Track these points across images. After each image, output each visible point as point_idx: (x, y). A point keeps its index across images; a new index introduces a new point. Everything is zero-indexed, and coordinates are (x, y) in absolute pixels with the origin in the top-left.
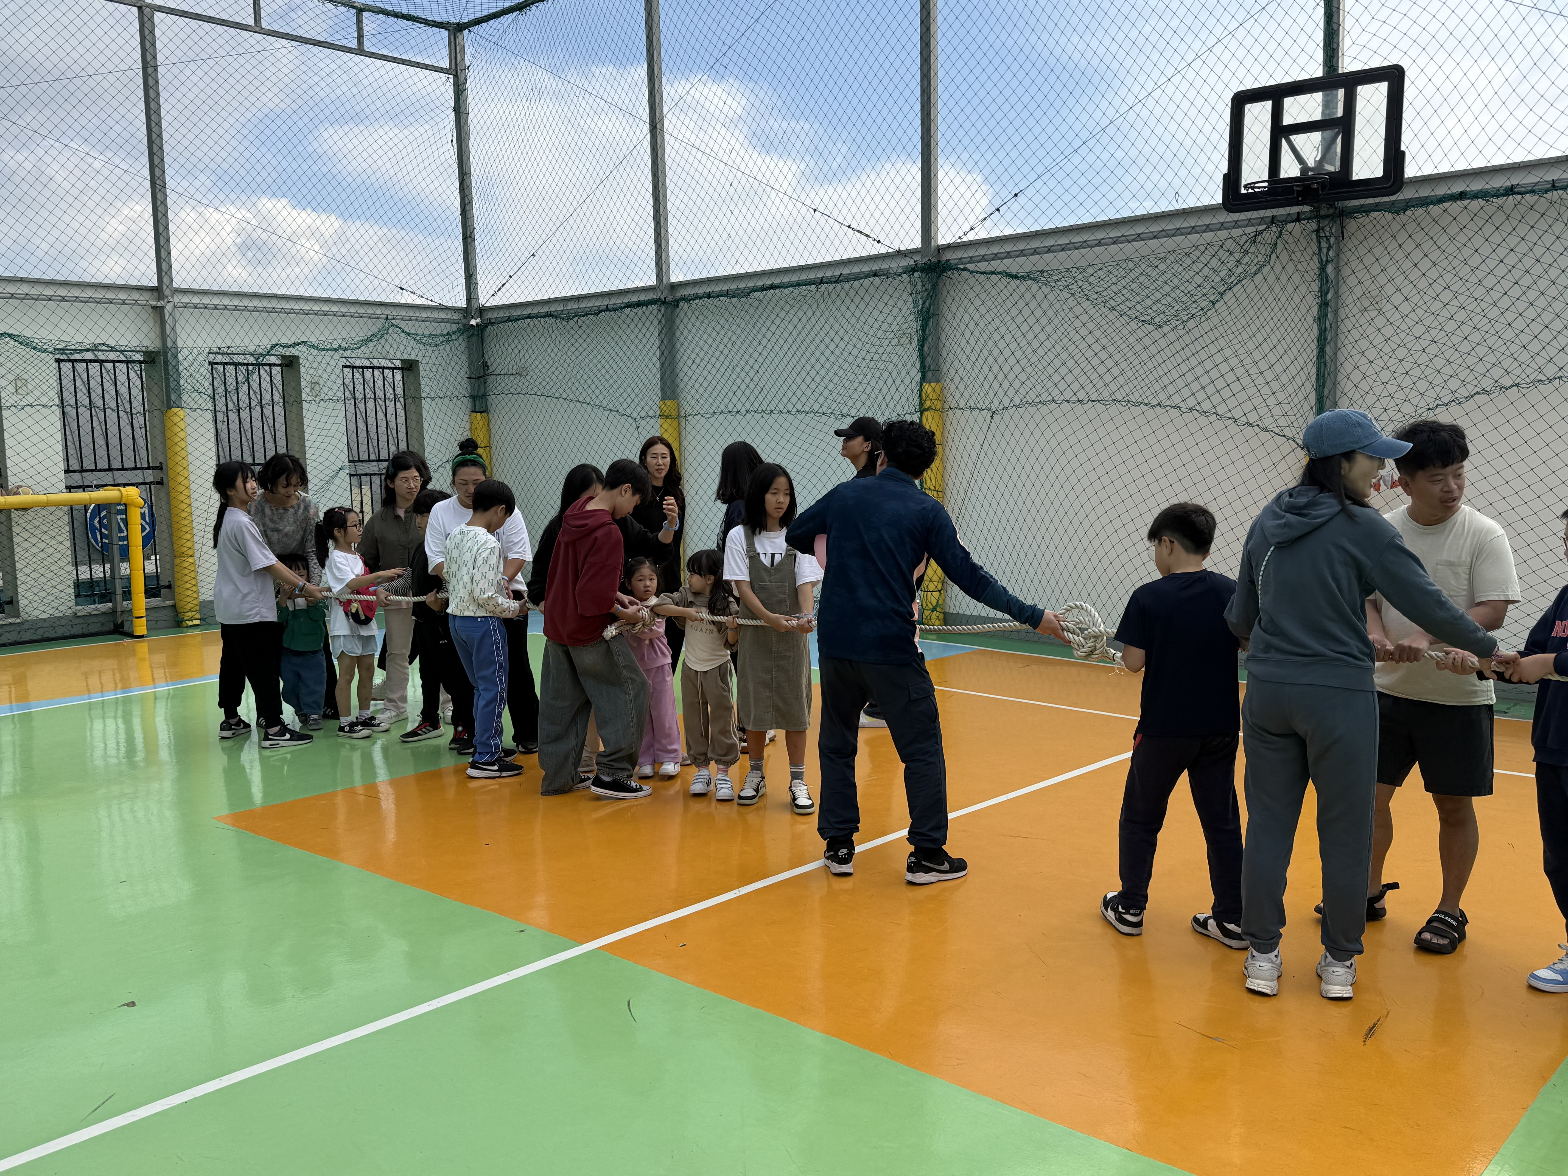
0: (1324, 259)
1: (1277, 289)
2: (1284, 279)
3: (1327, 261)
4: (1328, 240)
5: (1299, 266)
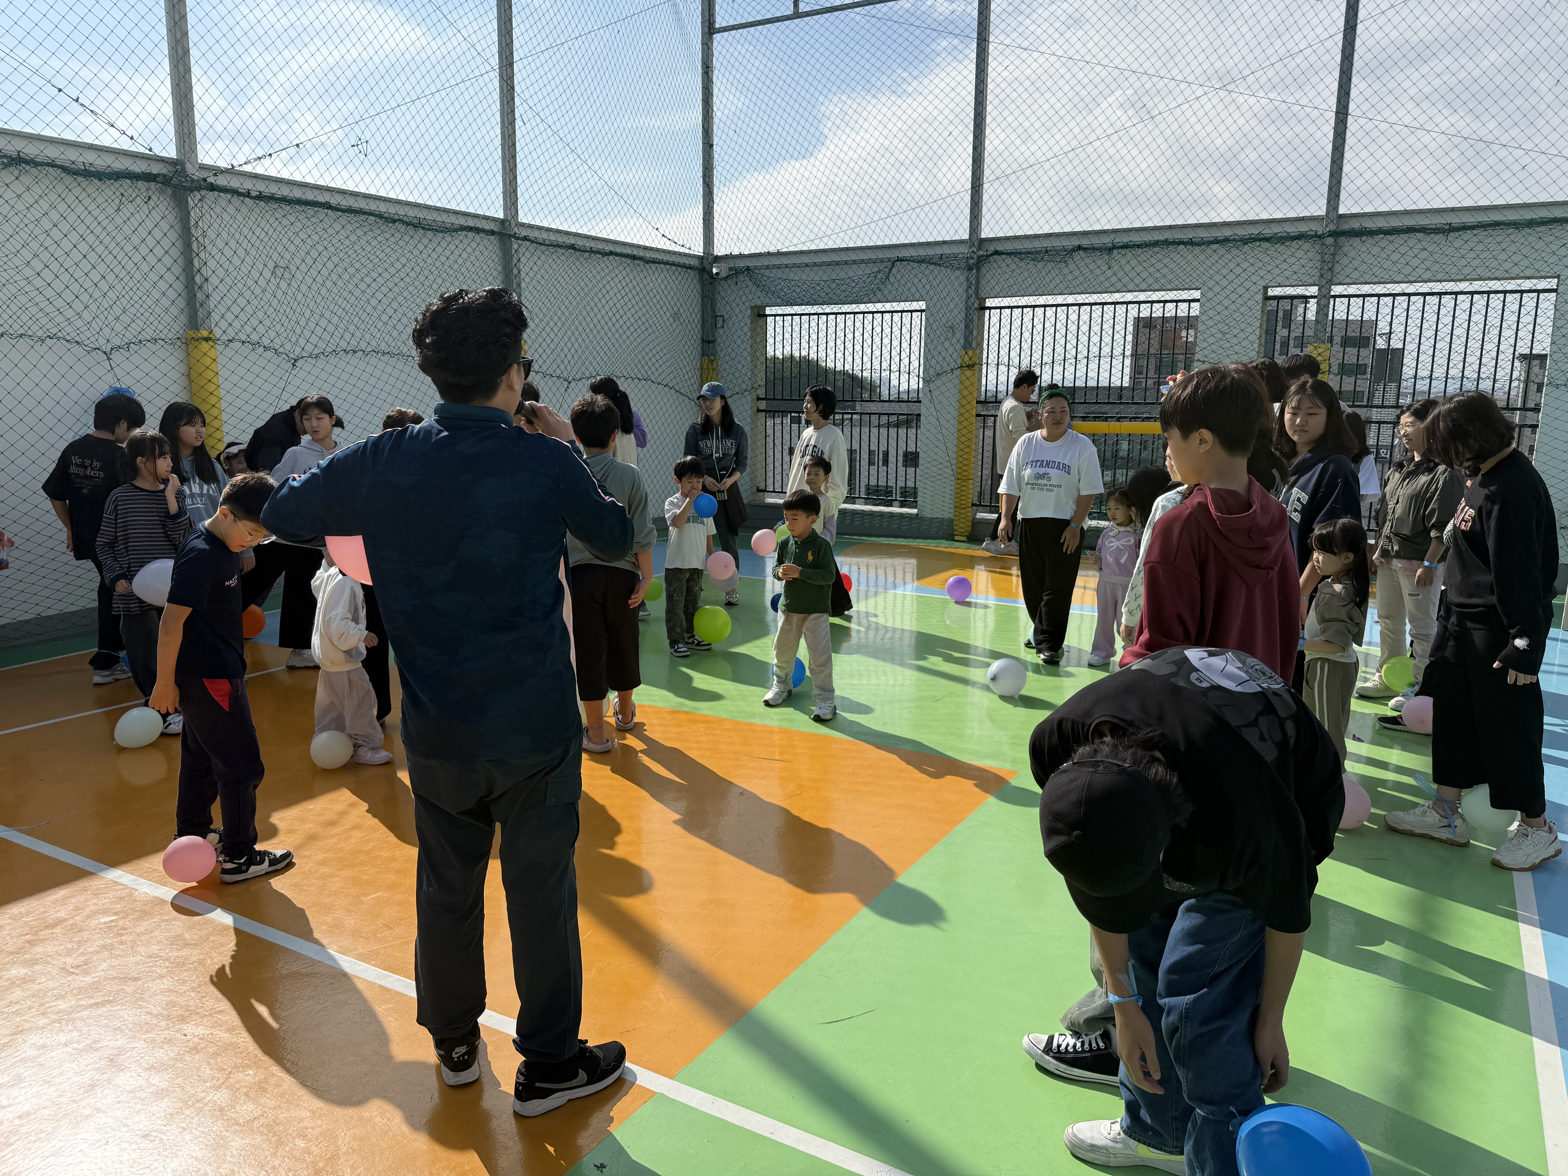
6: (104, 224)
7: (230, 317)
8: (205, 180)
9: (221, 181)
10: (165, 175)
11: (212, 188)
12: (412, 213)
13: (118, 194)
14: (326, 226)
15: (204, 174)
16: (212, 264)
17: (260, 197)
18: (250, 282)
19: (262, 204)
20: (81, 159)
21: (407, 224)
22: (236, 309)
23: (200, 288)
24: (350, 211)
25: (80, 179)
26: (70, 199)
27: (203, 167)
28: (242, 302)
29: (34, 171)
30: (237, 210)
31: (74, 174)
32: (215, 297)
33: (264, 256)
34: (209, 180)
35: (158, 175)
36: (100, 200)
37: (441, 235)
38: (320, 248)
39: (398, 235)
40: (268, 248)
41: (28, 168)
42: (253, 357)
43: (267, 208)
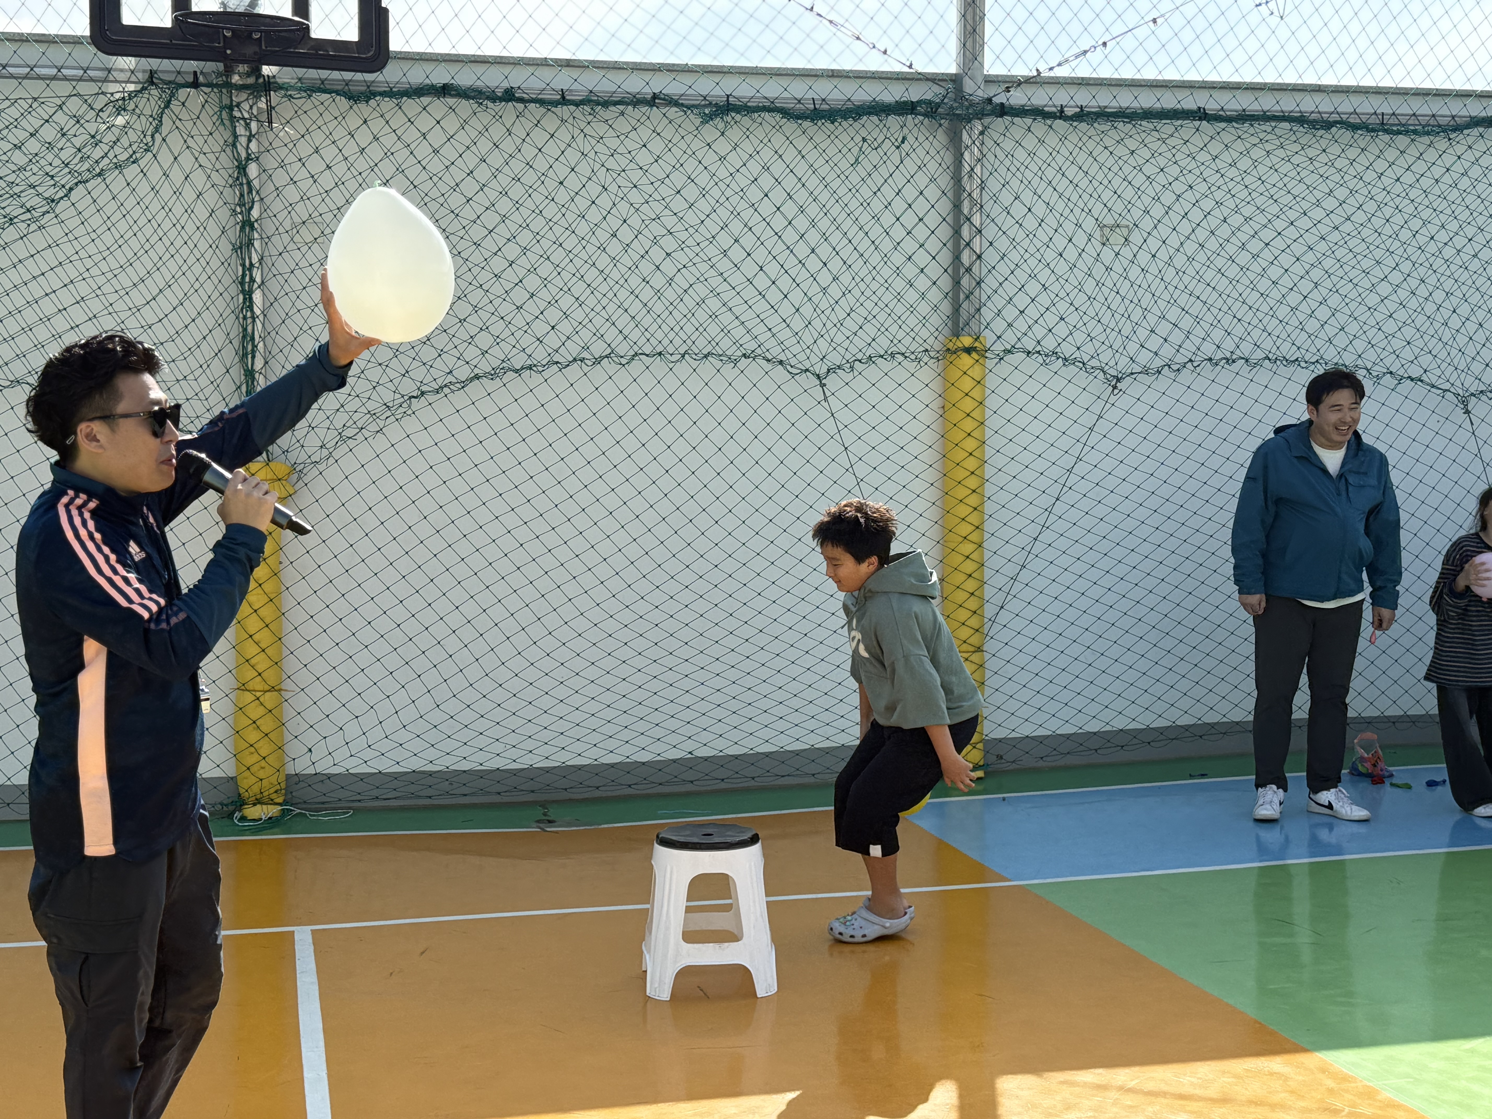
0: (244, 155)
1: (166, 192)
2: (177, 176)
3: (248, 158)
4: (247, 126)
5: (202, 159)
6: (834, 185)
7: (1010, 313)
8: (989, 100)
9: (1017, 98)
10: (929, 103)
11: (1002, 111)
12: (1366, 107)
13: (858, 139)
14: (1193, 149)
15: (991, 91)
16: (990, 232)
17: (1082, 116)
18: (1050, 255)
19: (1083, 126)
20: (810, 95)
21: (1354, 127)
22: (1021, 301)
23: (968, 270)
24: (1244, 117)
25: (807, 124)
26: (790, 154)
27: (990, 80)
28: (1033, 288)
29: (746, 121)
30: (1042, 141)
31: (798, 117)
32: (991, 282)
33: (1078, 211)
34: (997, 100)
35: (920, 102)
36: (832, 151)
37: (1426, 140)
38: (1179, 187)
39: (1335, 149)
40: (1086, 197)
41: (738, 117)
42: (1044, 374)
43: (1092, 132)
